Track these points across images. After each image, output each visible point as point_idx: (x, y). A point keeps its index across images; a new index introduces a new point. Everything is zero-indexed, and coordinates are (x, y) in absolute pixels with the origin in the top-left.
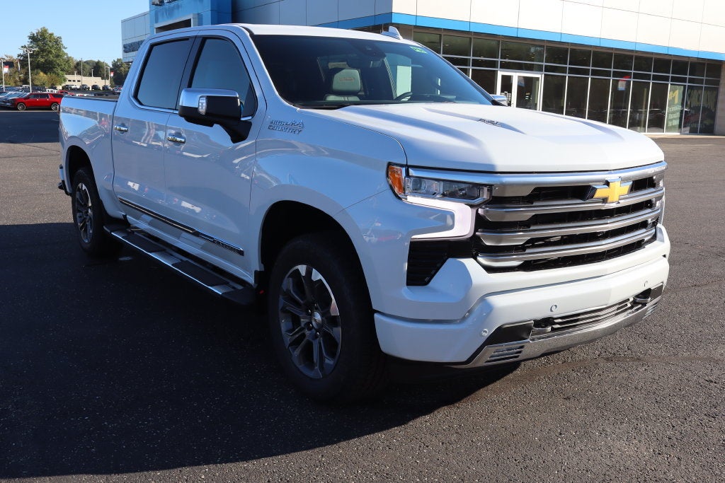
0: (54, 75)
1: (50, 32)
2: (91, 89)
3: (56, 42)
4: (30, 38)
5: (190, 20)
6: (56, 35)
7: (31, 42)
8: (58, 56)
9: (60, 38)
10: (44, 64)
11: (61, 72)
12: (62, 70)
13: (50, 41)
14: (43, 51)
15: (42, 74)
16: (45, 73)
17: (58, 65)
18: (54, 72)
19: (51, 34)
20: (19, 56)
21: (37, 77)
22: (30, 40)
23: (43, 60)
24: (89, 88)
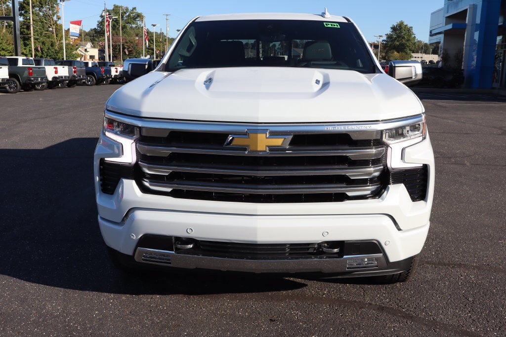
0: (404, 54)
1: (405, 24)
2: (428, 63)
3: (408, 31)
4: (392, 28)
5: (467, 9)
6: (409, 26)
7: (392, 31)
8: (408, 40)
9: (412, 28)
10: (398, 46)
11: (409, 51)
12: (410, 50)
13: (405, 30)
14: (399, 37)
15: (396, 53)
16: (398, 52)
17: (408, 46)
18: (405, 52)
19: (407, 25)
20: (383, 41)
21: (392, 55)
22: (391, 30)
23: (398, 43)
24: (427, 62)
